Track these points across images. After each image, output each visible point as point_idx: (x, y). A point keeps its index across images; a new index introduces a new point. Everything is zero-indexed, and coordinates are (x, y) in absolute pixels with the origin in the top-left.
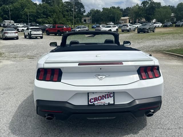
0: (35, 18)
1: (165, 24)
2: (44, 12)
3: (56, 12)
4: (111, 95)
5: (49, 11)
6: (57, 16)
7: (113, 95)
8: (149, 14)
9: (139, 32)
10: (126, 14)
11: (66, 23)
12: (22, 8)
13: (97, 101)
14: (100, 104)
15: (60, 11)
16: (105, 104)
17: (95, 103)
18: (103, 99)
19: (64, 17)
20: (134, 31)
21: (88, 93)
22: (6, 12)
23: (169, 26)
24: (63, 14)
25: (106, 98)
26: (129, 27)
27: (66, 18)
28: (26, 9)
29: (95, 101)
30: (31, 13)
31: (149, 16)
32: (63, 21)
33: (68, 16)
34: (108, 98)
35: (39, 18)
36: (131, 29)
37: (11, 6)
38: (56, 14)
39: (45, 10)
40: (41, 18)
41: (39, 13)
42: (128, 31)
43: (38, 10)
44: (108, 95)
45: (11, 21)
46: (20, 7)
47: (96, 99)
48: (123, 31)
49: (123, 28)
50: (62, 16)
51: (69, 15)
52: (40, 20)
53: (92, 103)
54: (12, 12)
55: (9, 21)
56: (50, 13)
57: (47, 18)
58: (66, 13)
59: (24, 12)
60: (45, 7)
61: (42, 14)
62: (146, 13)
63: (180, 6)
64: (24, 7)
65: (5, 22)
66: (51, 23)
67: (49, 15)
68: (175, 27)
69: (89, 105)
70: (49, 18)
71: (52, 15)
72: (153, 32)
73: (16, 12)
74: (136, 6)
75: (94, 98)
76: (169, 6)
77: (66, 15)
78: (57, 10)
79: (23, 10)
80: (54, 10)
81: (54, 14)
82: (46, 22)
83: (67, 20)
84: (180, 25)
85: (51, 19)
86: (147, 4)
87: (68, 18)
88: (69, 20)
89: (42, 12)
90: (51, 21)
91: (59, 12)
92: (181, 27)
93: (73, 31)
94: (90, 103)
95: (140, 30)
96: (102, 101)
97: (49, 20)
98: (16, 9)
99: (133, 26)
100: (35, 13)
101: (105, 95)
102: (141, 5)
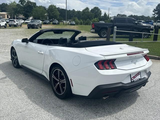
1: (44, 22)
7: (140, 73)
8: (27, 12)
9: (29, 28)
10: (4, 9)
14: (136, 80)
17: (134, 80)
20: (21, 26)
21: (130, 75)
23: (48, 23)
26: (17, 22)
31: (27, 13)
34: (138, 75)
36: (18, 24)
42: (15, 26)
47: (134, 77)
48: (10, 26)
49: (10, 23)
62: (24, 11)
63: (51, 8)
68: (53, 25)
72: (41, 28)
74: (13, 3)
76: (41, 6)
84: (56, 23)
86: (24, 2)
92: (57, 24)
94: (132, 81)
95: (30, 26)
99: (20, 22)
102: (19, 2)
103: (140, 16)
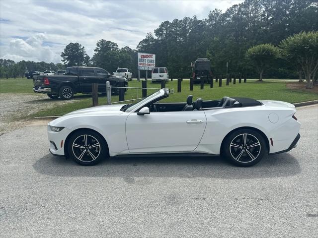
103: (38, 63)
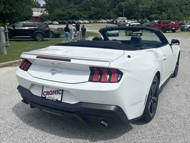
0: (148, 14)
2: (158, 7)
3: (172, 7)
4: (60, 92)
5: (164, 5)
6: (172, 11)
7: (61, 92)
11: (182, 18)
12: (137, 4)
13: (49, 95)
14: (50, 98)
15: (177, 5)
16: (54, 100)
18: (53, 94)
19: (181, 11)
21: (43, 86)
22: (121, 9)
24: (180, 8)
25: (55, 94)
27: (183, 12)
28: (140, 5)
29: (47, 95)
30: (145, 9)
32: (179, 16)
33: (186, 10)
34: (57, 94)
35: (152, 14)
37: (126, 3)
38: (171, 9)
39: (160, 5)
40: (155, 13)
41: (153, 8)
43: (152, 5)
44: (57, 91)
45: (124, 18)
46: (135, 3)
50: (179, 10)
51: (187, 8)
52: (153, 16)
53: (44, 96)
54: (126, 9)
55: (122, 18)
56: (165, 7)
57: (161, 13)
58: (185, 7)
59: (138, 9)
60: (160, 1)
61: (156, 10)
64: (139, 3)
65: (119, 19)
66: (164, 18)
67: (164, 10)
69: (42, 97)
70: (163, 13)
71: (167, 10)
73: (131, 8)
75: (47, 92)
77: (184, 9)
78: (174, 4)
79: (137, 6)
80: (170, 4)
81: (169, 8)
82: (159, 18)
83: (184, 14)
85: (165, 15)
87: (186, 13)
88: (186, 14)
89: (157, 7)
90: (165, 16)
91: (175, 6)
93: (182, 27)
96: (52, 96)
97: (163, 15)
98: (131, 5)
100: (149, 8)
101: (56, 91)
